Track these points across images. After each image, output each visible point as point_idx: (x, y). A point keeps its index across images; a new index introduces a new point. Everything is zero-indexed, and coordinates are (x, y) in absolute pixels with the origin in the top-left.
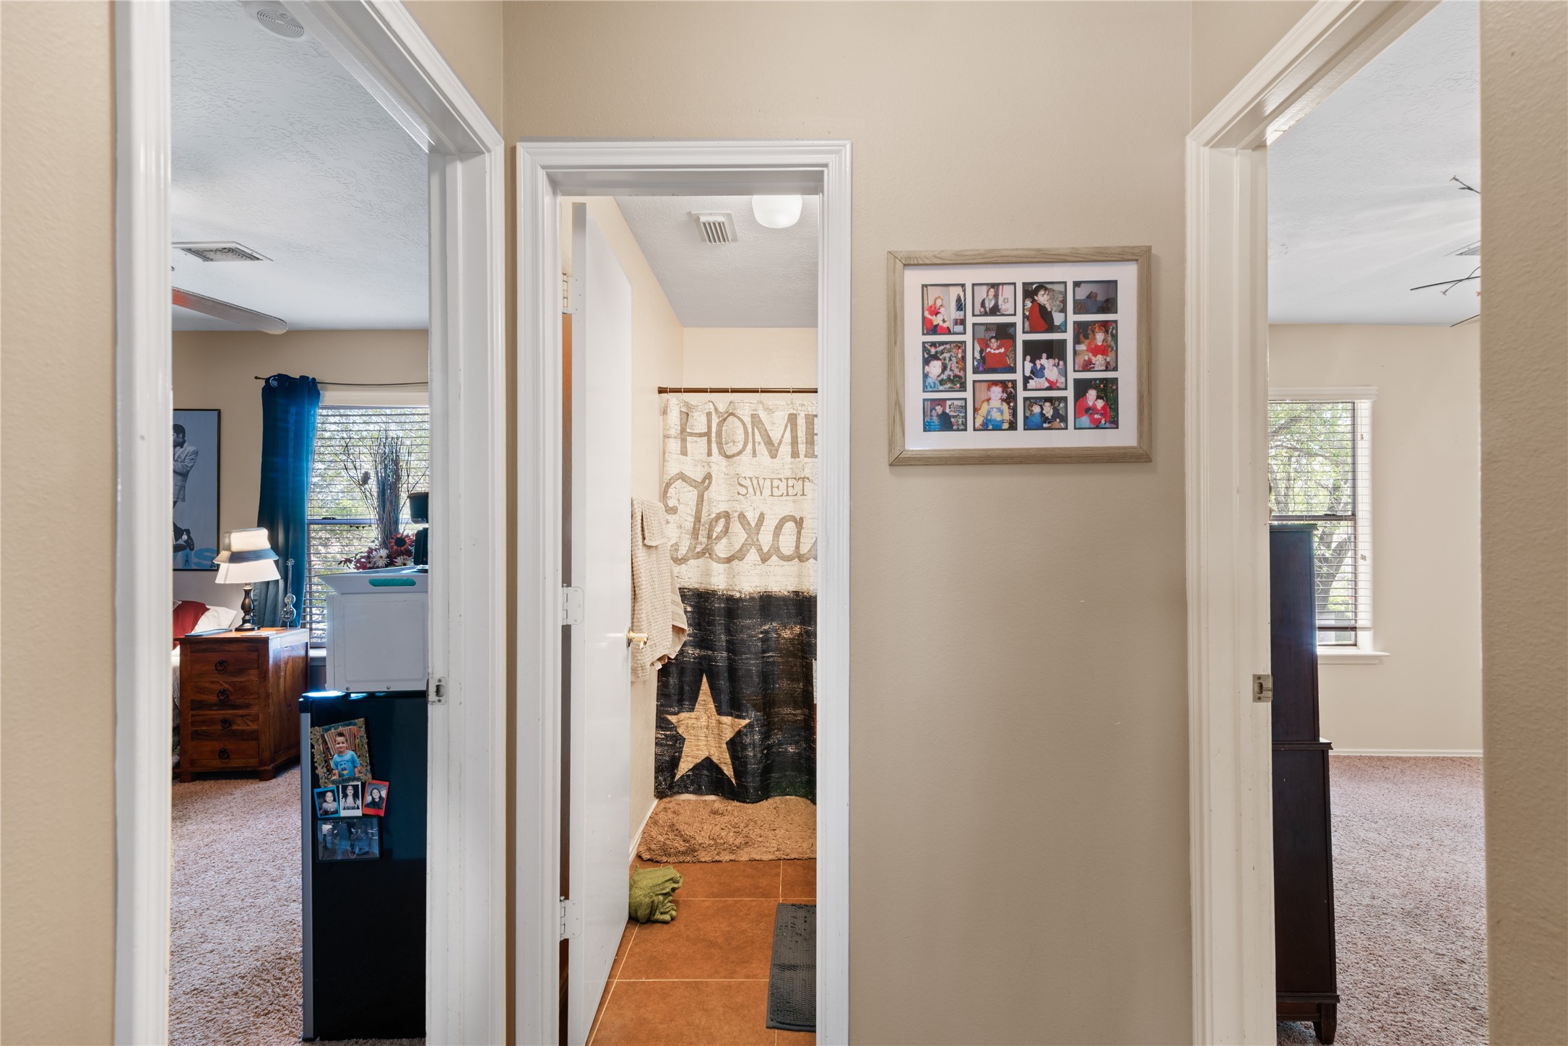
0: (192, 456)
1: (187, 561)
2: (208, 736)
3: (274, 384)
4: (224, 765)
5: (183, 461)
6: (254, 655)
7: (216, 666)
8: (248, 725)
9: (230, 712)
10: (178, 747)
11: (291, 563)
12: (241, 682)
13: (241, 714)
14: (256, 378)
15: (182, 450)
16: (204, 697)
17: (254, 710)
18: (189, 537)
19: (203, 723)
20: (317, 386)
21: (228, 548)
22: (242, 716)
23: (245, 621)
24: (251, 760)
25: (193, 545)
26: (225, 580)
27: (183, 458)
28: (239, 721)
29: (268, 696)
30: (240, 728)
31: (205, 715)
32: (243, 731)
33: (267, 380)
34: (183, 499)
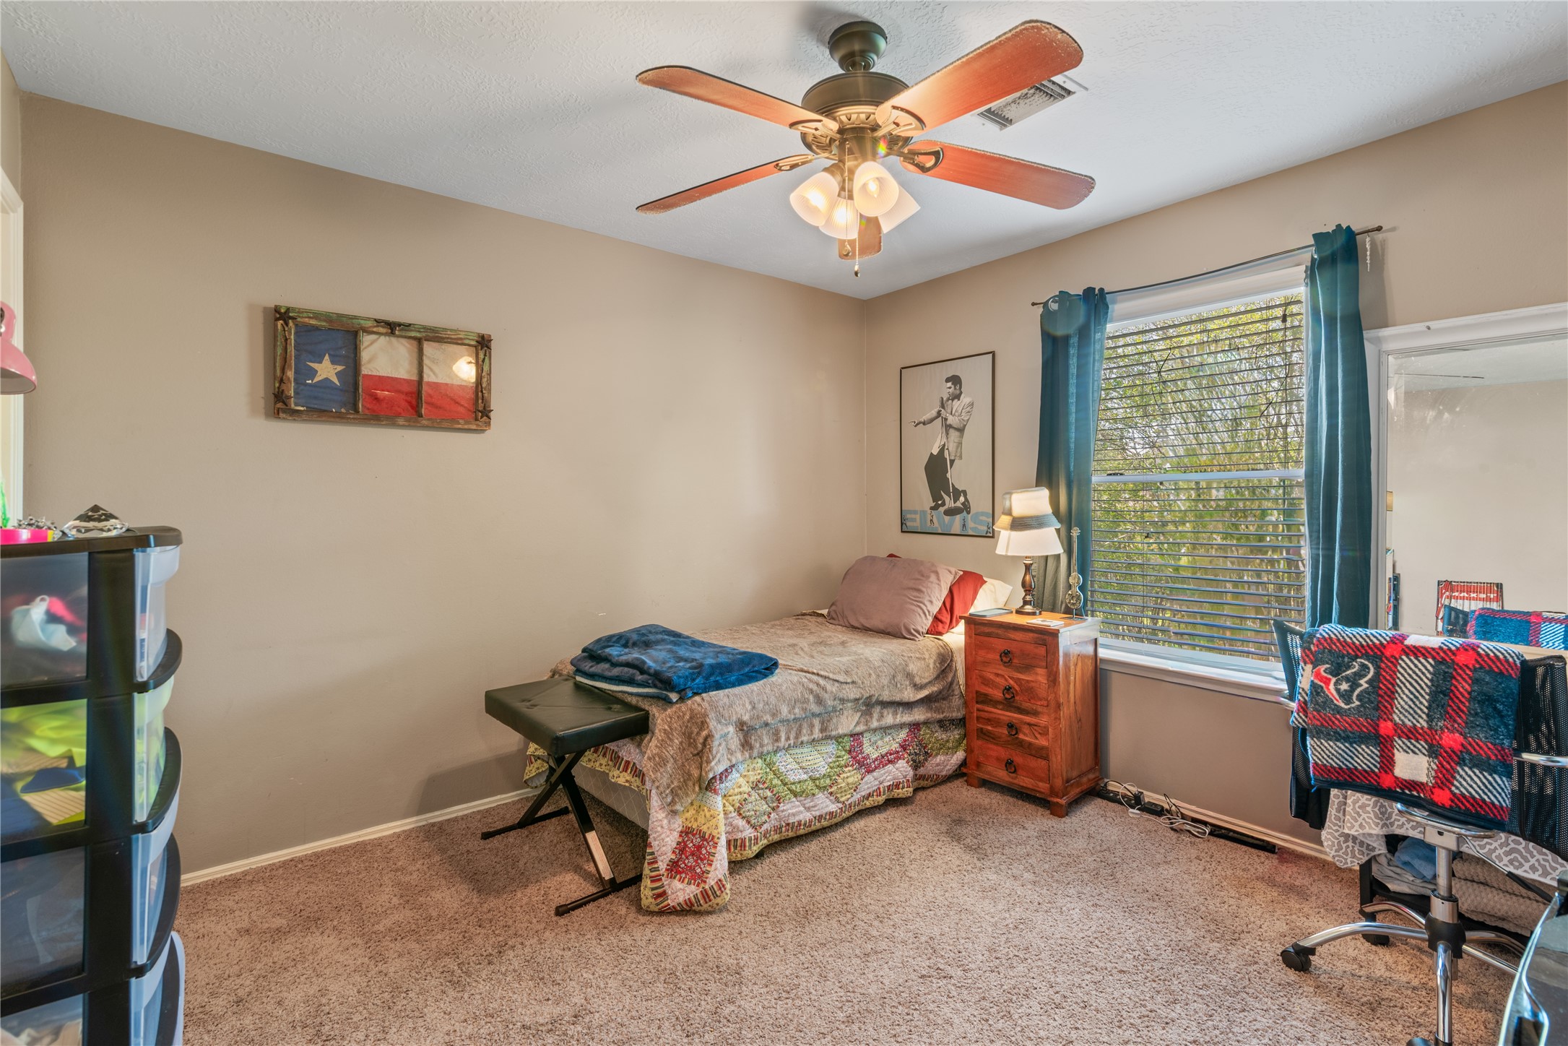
0: (968, 409)
1: (964, 525)
2: (993, 738)
3: (1054, 307)
4: (1011, 780)
5: (960, 415)
6: (1042, 651)
7: (1001, 656)
8: (1036, 738)
9: (1016, 715)
10: (965, 742)
11: (1076, 532)
12: (1028, 681)
13: (1028, 721)
14: (1033, 304)
15: (959, 402)
16: (989, 691)
17: (1043, 720)
18: (966, 499)
19: (989, 721)
20: (1105, 299)
21: (1009, 513)
22: (1029, 724)
23: (1025, 603)
24: (1041, 784)
25: (970, 508)
26: (1007, 551)
27: (960, 411)
28: (1026, 729)
29: (1059, 707)
30: (1027, 739)
31: (991, 712)
32: (1030, 744)
33: (1045, 304)
34: (961, 457)
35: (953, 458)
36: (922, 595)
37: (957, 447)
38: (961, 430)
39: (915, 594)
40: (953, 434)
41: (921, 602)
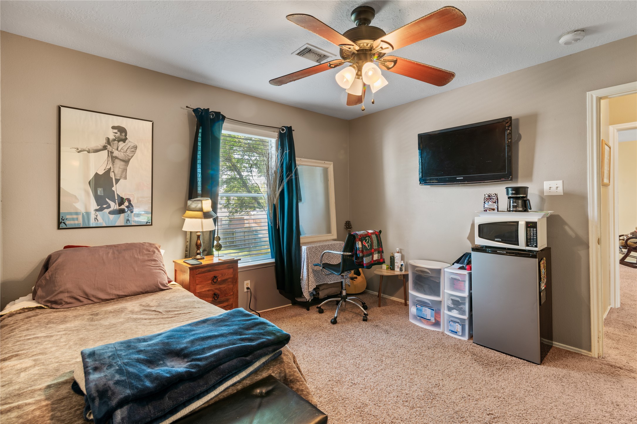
0: (133, 150)
5: (125, 152)
6: (231, 271)
7: (212, 280)
12: (224, 287)
14: (187, 107)
15: (124, 144)
17: (231, 302)
18: (130, 204)
25: (133, 209)
27: (125, 149)
34: (125, 178)
35: (118, 178)
36: (158, 263)
37: (123, 172)
38: (127, 162)
39: (153, 263)
40: (118, 163)
41: (160, 267)
